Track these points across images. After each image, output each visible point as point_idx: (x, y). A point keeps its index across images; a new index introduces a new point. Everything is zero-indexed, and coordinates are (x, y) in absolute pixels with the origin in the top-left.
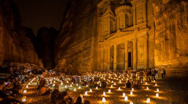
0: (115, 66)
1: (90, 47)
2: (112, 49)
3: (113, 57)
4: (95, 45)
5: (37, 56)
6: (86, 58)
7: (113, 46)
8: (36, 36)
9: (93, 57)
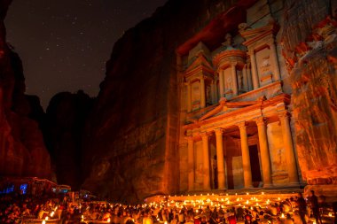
0: (221, 179)
1: (163, 135)
2: (212, 140)
3: (215, 158)
4: (175, 133)
5: (49, 157)
6: (155, 162)
7: (213, 133)
8: (45, 111)
9: (169, 160)
